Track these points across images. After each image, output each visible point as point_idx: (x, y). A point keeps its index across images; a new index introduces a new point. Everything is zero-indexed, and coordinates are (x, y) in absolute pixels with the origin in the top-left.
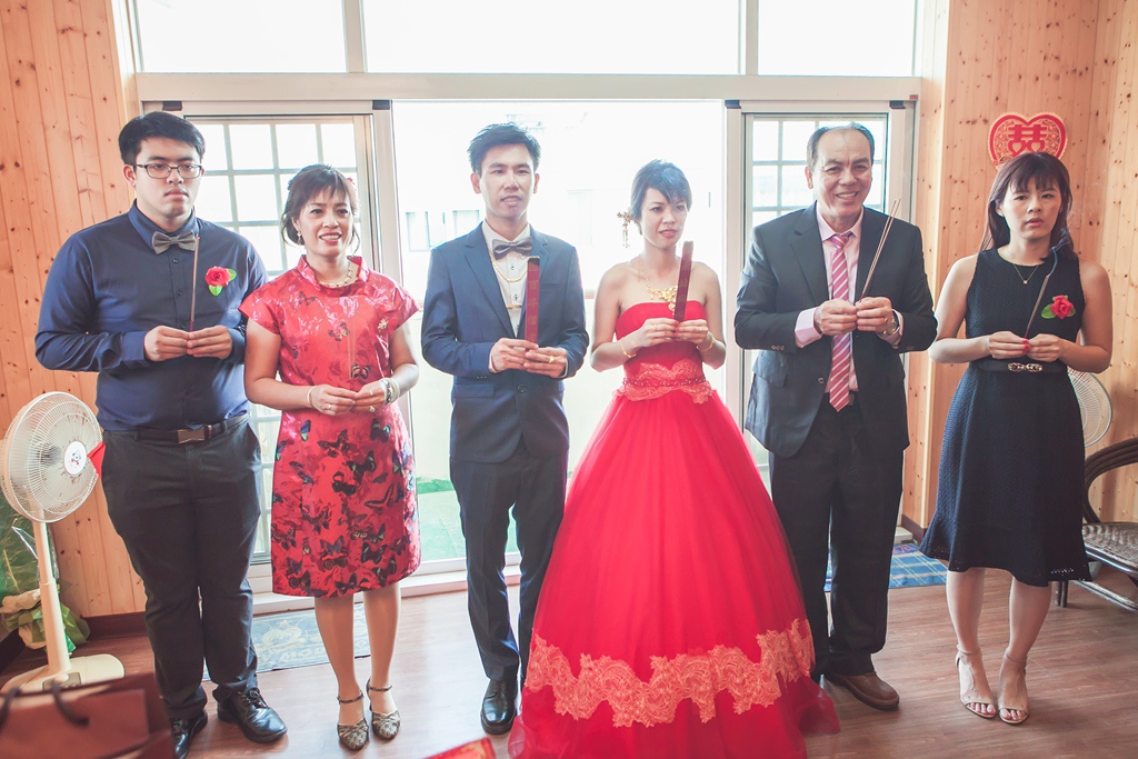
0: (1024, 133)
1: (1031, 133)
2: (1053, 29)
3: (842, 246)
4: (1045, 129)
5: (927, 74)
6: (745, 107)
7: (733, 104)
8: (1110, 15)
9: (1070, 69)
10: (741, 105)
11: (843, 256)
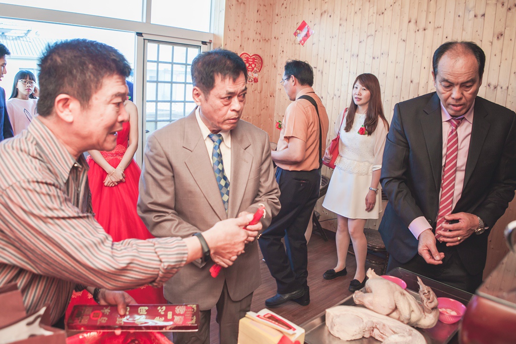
0: (250, 60)
1: (252, 60)
2: (259, 23)
3: (456, 127)
4: (256, 59)
5: (216, 32)
6: (145, 37)
7: (139, 34)
8: (276, 22)
9: (264, 39)
10: (143, 35)
11: (456, 134)
